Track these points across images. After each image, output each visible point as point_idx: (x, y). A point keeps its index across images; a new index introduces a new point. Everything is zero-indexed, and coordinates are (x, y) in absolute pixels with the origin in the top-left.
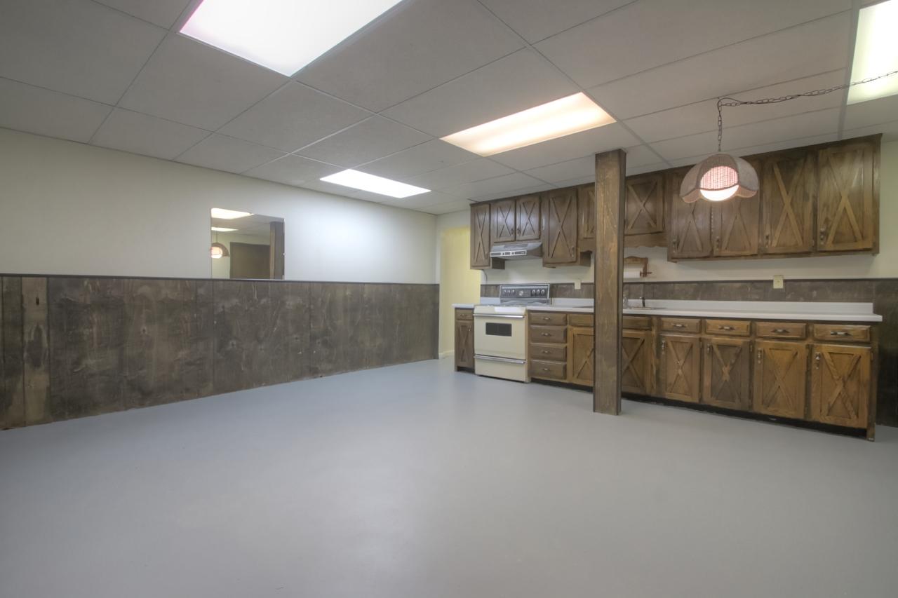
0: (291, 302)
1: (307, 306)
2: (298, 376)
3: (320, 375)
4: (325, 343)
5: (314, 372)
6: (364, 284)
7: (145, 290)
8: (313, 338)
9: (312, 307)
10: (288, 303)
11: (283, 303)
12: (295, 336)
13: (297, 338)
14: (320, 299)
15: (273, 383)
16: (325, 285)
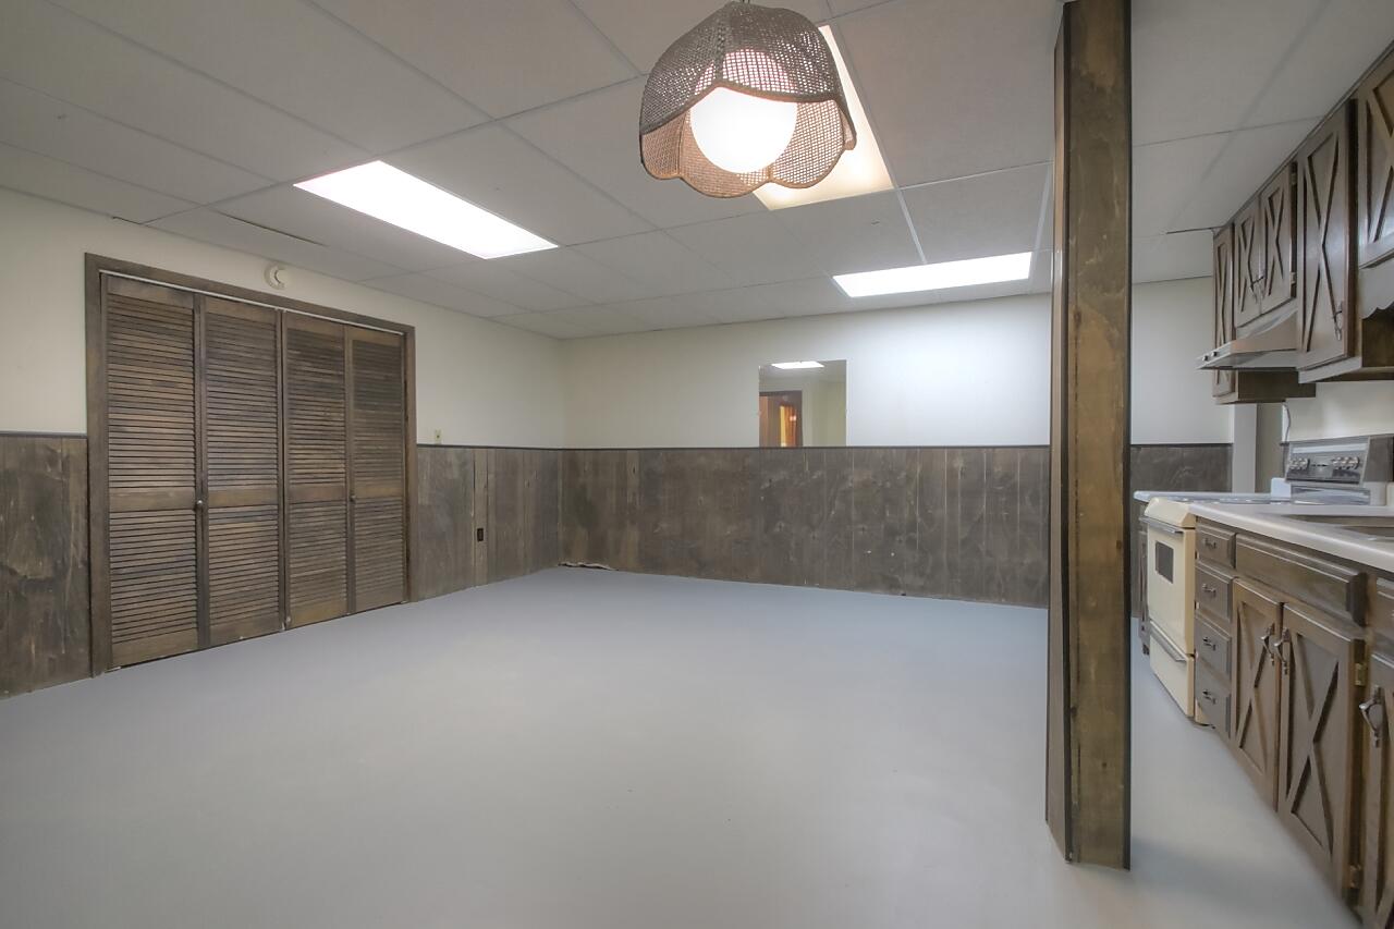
0: (855, 478)
1: (880, 484)
2: (866, 584)
3: (902, 592)
4: (911, 542)
5: (892, 586)
6: (994, 447)
7: (702, 460)
8: (892, 532)
9: (888, 485)
10: (850, 478)
11: (844, 479)
12: (861, 526)
13: (863, 529)
14: (903, 474)
15: (829, 586)
16: (911, 452)
